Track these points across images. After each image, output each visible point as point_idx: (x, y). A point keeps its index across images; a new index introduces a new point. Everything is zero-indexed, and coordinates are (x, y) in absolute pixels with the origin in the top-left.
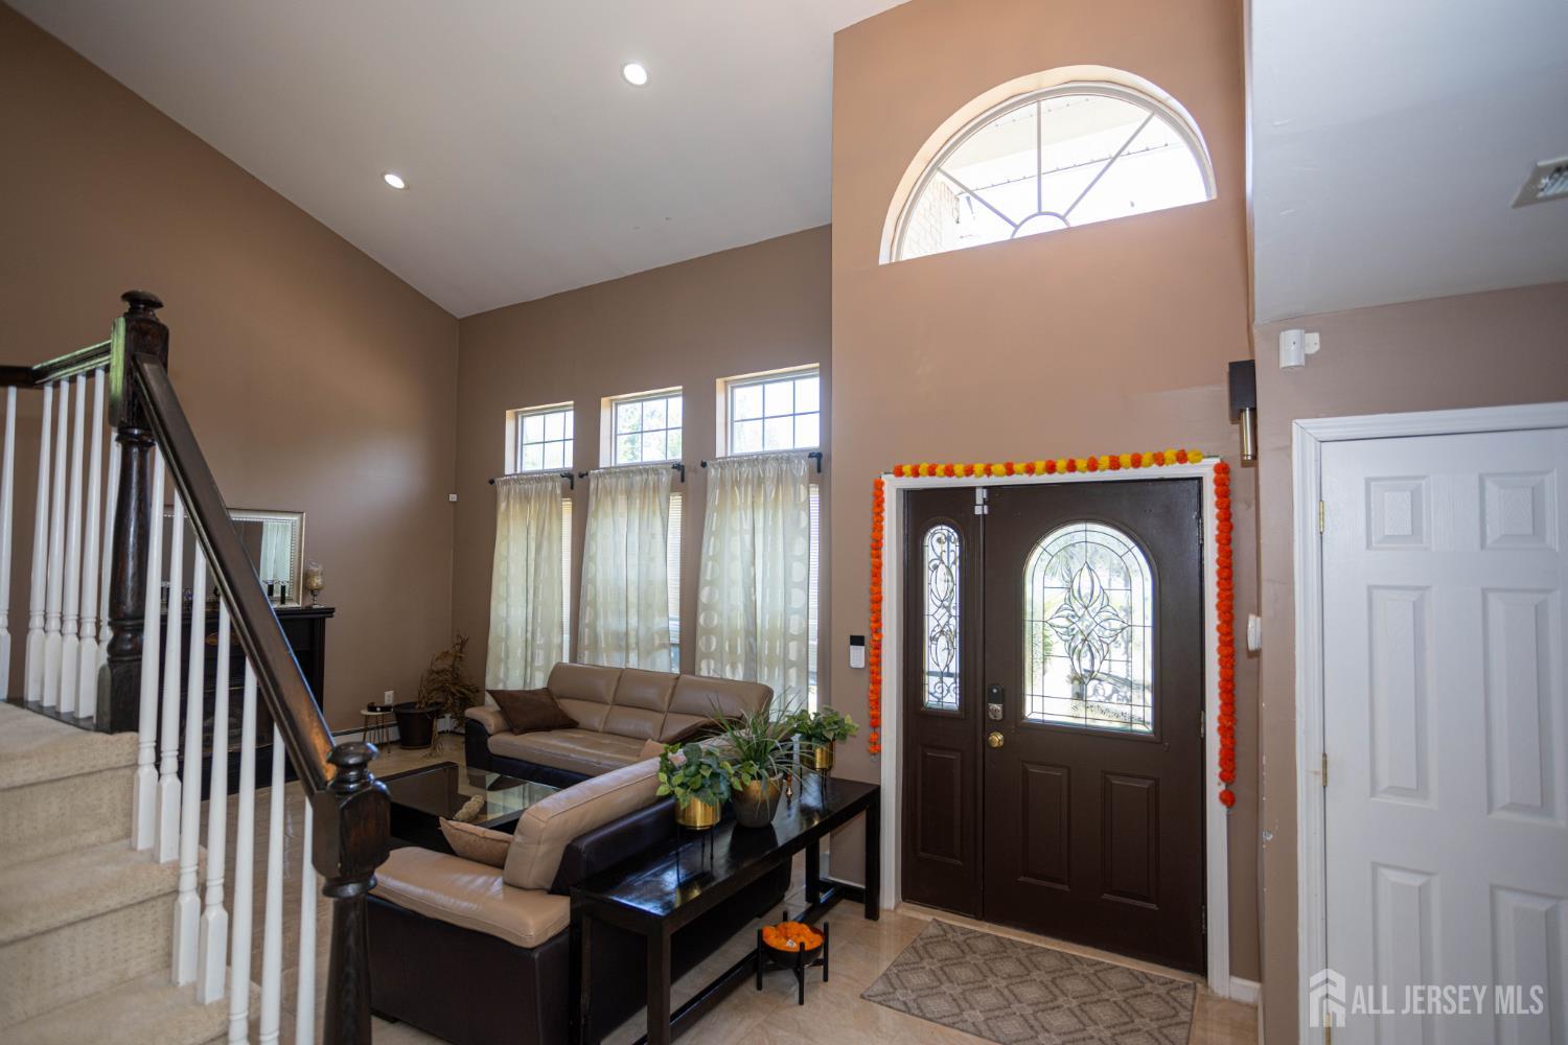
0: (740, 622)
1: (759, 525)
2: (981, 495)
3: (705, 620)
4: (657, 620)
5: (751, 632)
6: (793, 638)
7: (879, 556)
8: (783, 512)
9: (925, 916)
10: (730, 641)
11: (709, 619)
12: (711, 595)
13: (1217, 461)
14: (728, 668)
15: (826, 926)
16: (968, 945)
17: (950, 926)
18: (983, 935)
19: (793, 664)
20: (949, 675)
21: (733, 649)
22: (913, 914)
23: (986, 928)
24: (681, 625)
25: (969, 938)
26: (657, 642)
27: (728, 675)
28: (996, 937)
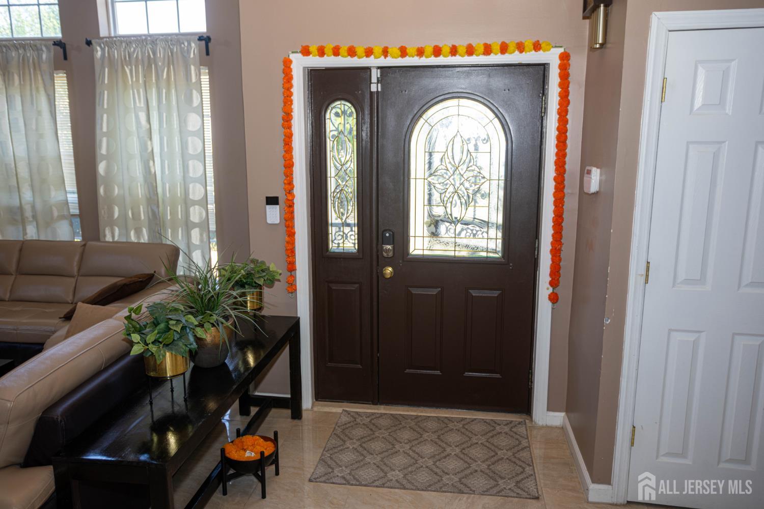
0: (140, 191)
1: (154, 103)
2: (375, 75)
3: (105, 191)
4: (53, 194)
5: (153, 199)
6: (194, 203)
7: (290, 127)
8: (176, 90)
9: (335, 409)
10: (132, 209)
11: (108, 190)
12: (108, 169)
13: (561, 50)
14: (132, 233)
15: (276, 434)
16: (374, 424)
17: (357, 413)
18: (382, 415)
19: (195, 225)
20: (348, 225)
21: (136, 216)
22: (327, 409)
23: (382, 410)
24: (79, 197)
25: (373, 419)
26: (56, 214)
27: (133, 238)
28: (391, 414)
